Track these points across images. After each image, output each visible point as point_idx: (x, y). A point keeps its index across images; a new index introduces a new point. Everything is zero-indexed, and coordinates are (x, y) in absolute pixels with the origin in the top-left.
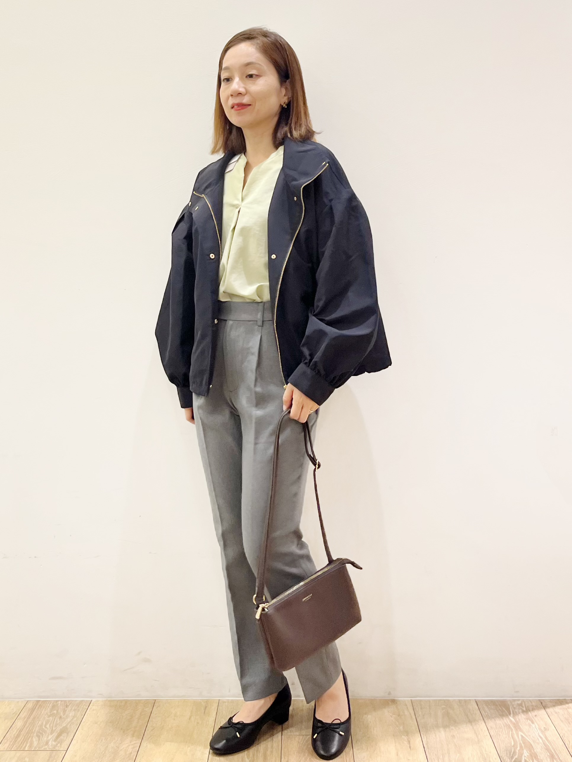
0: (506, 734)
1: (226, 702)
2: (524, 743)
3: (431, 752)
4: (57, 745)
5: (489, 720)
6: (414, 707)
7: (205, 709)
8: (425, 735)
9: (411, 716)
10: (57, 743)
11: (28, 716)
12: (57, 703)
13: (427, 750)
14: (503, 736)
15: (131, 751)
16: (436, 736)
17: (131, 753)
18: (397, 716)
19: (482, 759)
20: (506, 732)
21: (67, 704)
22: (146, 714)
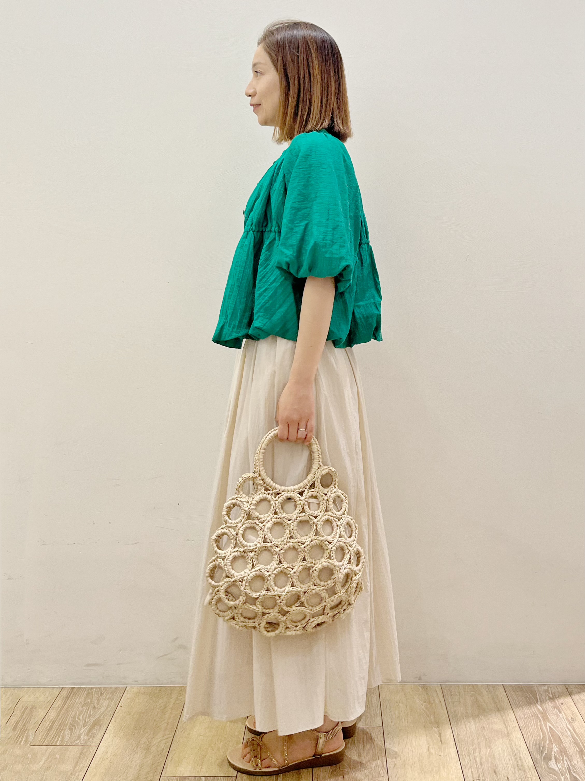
0: (534, 726)
2: (553, 736)
3: (461, 746)
4: (89, 739)
5: (518, 709)
6: (443, 694)
8: (455, 727)
9: (441, 705)
10: (89, 737)
11: (61, 705)
12: (92, 690)
13: (458, 744)
14: (531, 728)
15: (163, 748)
16: (466, 727)
17: (163, 750)
18: (427, 704)
19: (512, 754)
20: (534, 724)
21: (101, 691)
22: (180, 703)
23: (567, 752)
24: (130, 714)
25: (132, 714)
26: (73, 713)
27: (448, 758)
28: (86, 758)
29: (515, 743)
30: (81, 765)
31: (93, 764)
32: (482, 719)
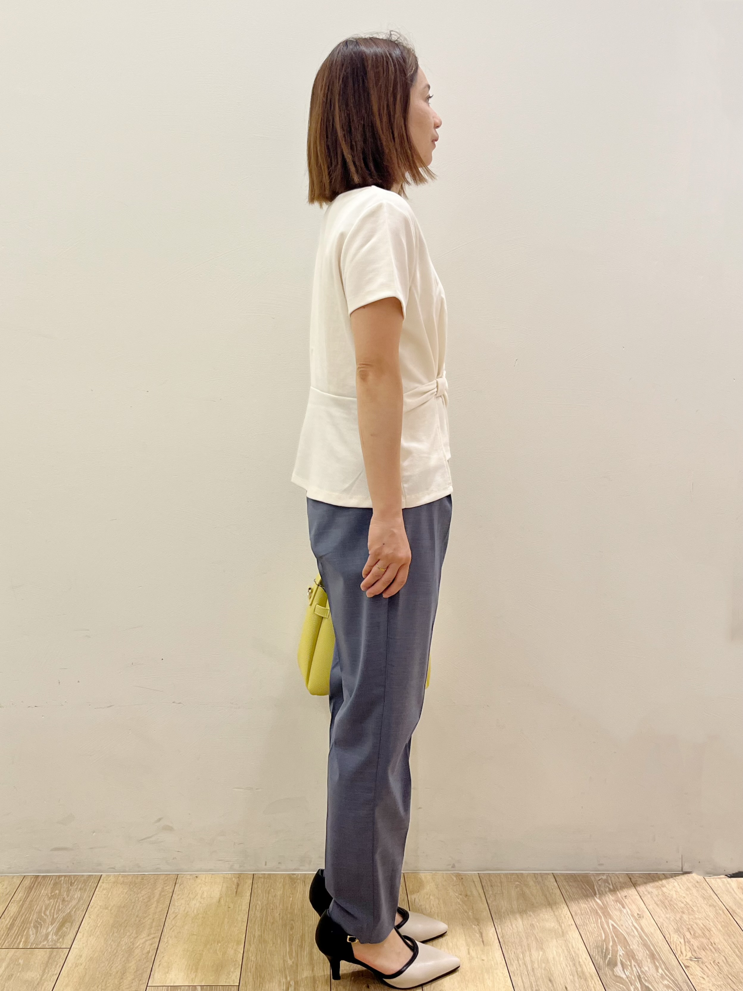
0: (594, 923)
1: (262, 878)
2: (617, 937)
3: (508, 948)
4: (58, 940)
5: (572, 902)
6: (482, 883)
7: (237, 888)
8: (500, 925)
9: (481, 897)
10: (57, 938)
11: (24, 897)
12: (60, 879)
13: (504, 945)
14: (591, 926)
15: (148, 950)
16: (512, 925)
17: (149, 952)
18: (464, 897)
19: (570, 958)
20: (593, 921)
21: (71, 881)
22: (167, 895)
23: (635, 955)
24: (107, 908)
25: (110, 908)
26: (38, 907)
27: (493, 963)
28: (55, 963)
29: (572, 945)
30: (50, 973)
31: (65, 971)
32: (530, 915)
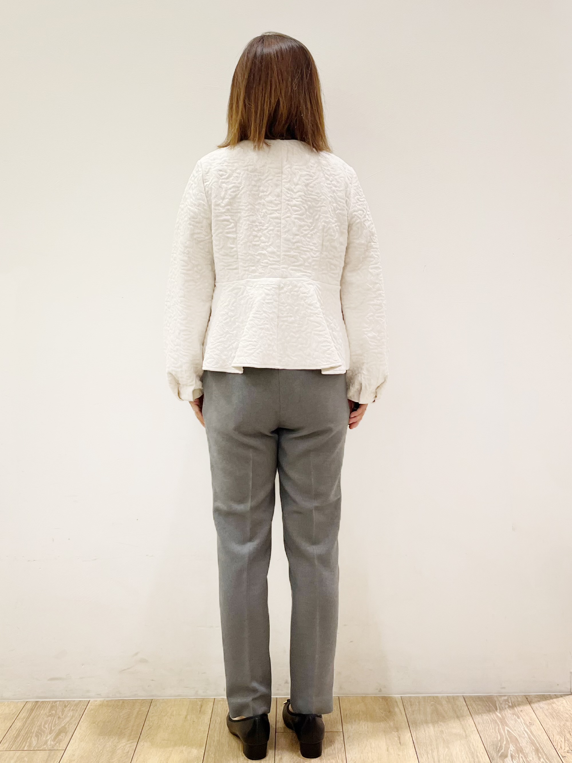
1: (221, 701)
2: (509, 738)
3: (420, 747)
4: (55, 744)
5: (476, 715)
6: (404, 704)
7: (201, 708)
8: (415, 731)
9: (401, 712)
11: (27, 716)
12: (56, 703)
13: (417, 745)
14: (490, 731)
15: (128, 750)
16: (425, 731)
18: (388, 713)
19: (470, 753)
20: (492, 728)
21: (65, 704)
22: (143, 713)
25: (97, 723)
26: (39, 722)
29: (473, 744)
32: (441, 725)
